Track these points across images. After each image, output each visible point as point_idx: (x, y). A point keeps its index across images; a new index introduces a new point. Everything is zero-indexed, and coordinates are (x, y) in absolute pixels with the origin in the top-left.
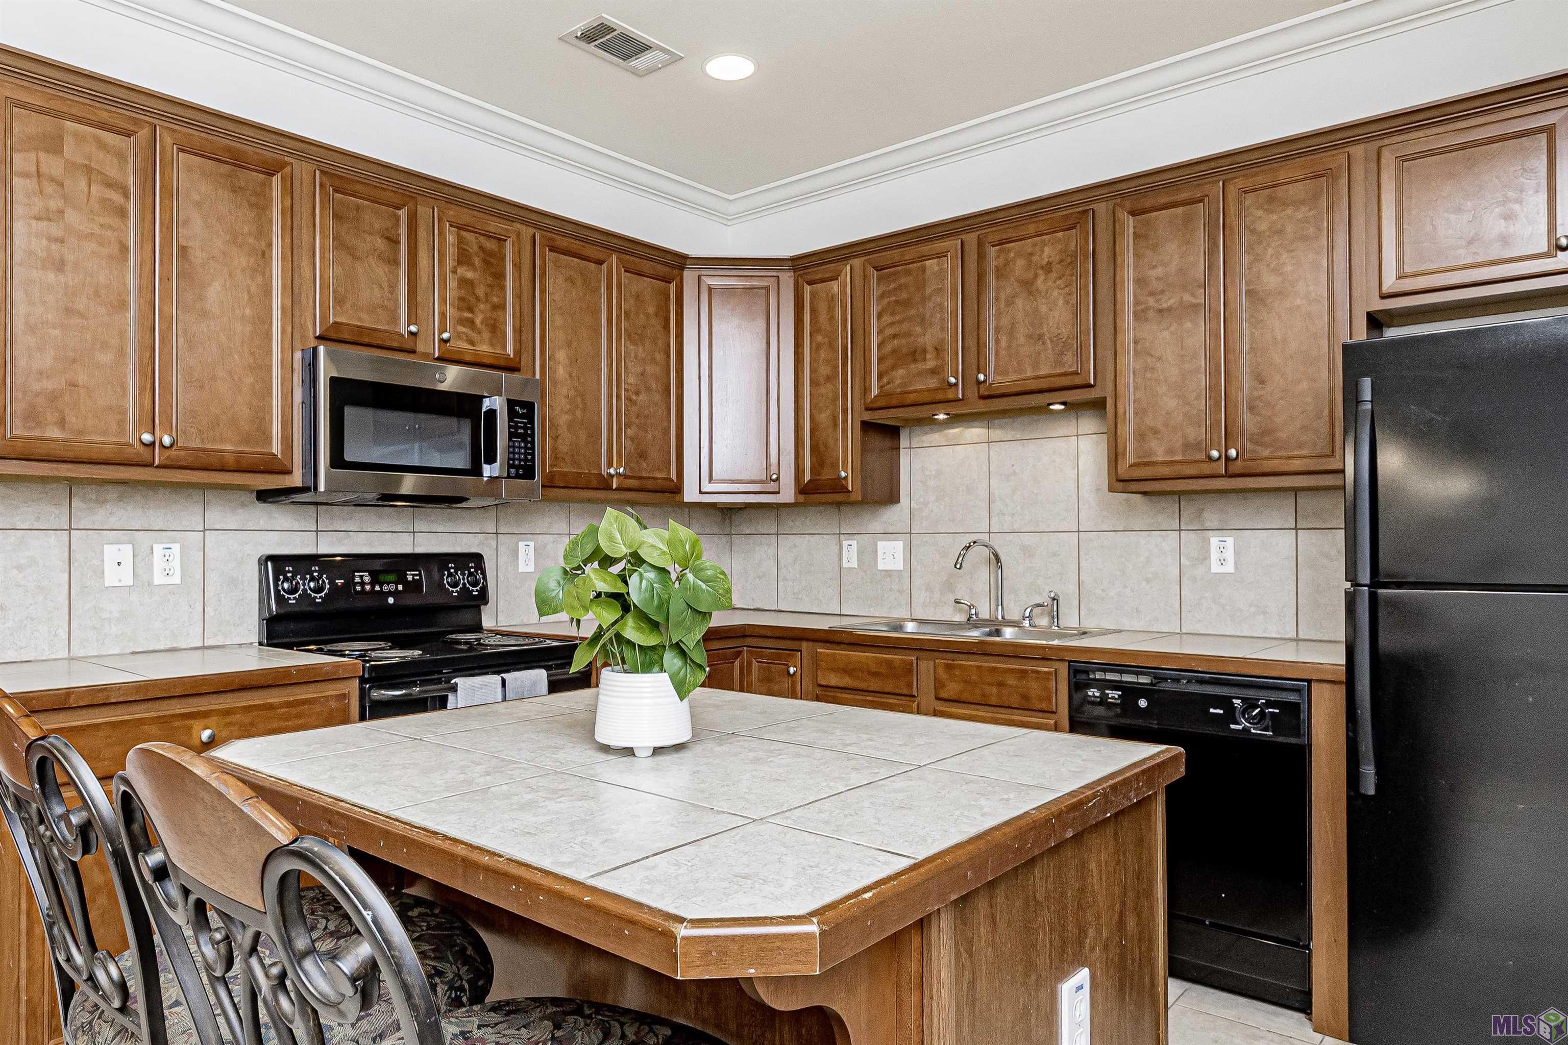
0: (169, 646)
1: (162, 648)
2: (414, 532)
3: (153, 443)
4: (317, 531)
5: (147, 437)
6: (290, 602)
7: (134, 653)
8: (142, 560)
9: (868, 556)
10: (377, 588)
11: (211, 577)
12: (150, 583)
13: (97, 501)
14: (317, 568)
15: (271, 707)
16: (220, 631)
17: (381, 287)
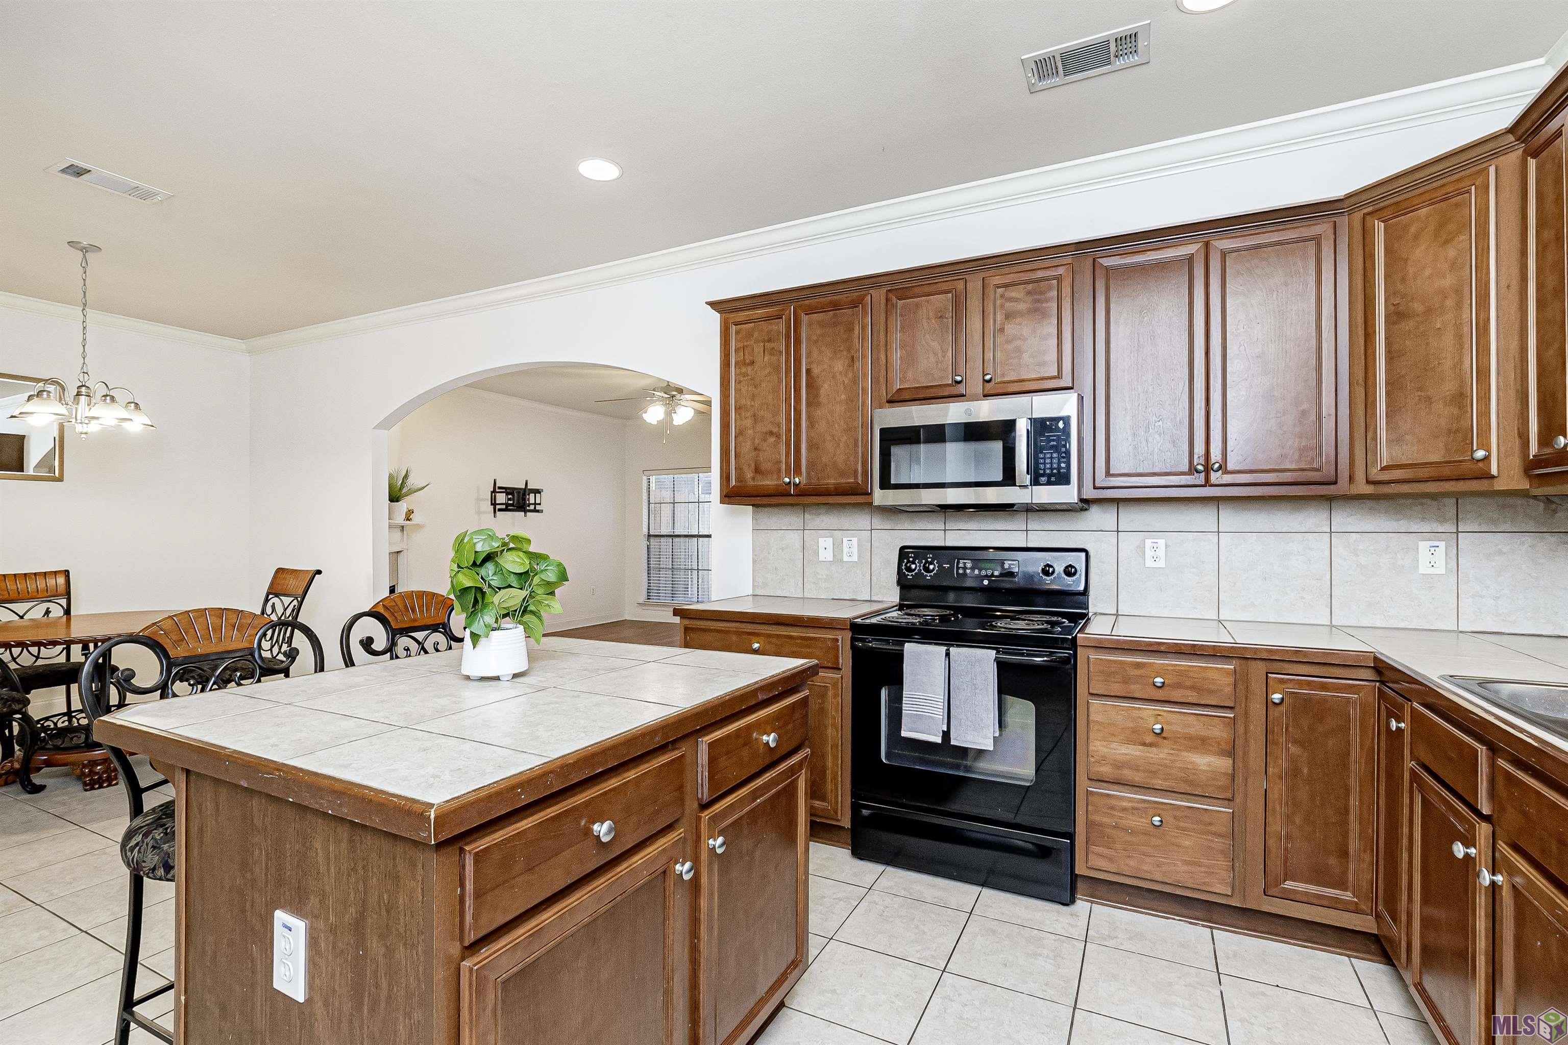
0: (851, 598)
1: (848, 598)
2: (1027, 531)
3: (790, 482)
4: (945, 530)
5: (787, 480)
6: (909, 577)
7: (833, 599)
8: (837, 548)
10: (976, 572)
11: (876, 559)
12: (842, 561)
13: (815, 515)
14: (931, 556)
15: (791, 637)
16: (880, 592)
17: (935, 354)
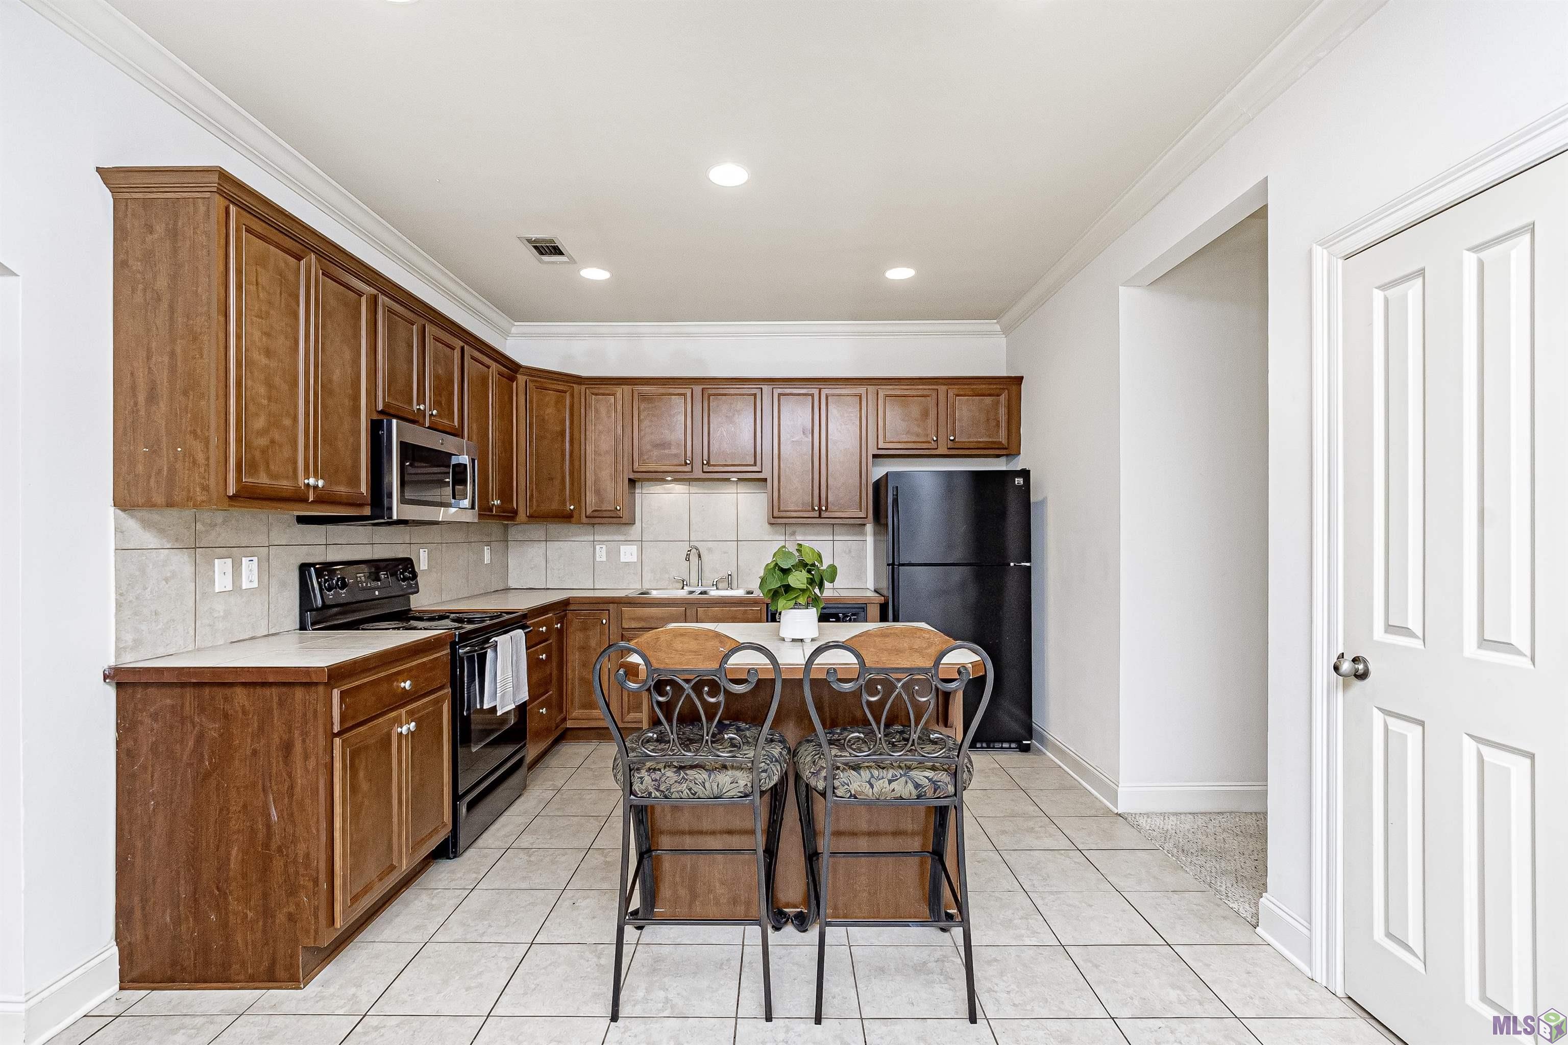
2: (373, 544)
4: (326, 545)
8: (236, 570)
9: (613, 554)
11: (273, 581)
12: (241, 588)
13: (211, 525)
16: (277, 622)
